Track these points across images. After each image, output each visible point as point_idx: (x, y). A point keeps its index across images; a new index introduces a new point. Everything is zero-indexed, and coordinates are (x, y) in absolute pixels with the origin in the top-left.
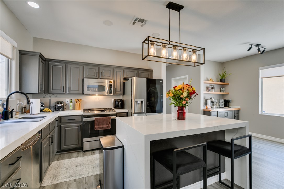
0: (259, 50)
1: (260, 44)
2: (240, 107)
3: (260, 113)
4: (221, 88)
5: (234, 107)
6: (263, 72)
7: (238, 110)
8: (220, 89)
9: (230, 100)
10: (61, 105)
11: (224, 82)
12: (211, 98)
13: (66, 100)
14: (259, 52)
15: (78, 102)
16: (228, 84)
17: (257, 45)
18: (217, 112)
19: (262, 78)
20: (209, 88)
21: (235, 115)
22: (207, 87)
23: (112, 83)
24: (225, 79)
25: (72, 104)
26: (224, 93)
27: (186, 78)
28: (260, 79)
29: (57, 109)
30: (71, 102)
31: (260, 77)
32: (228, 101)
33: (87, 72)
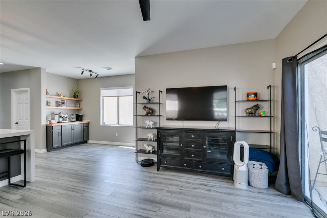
0: (91, 75)
1: (92, 71)
2: (89, 121)
3: (101, 124)
4: (76, 104)
5: (85, 121)
6: (104, 92)
7: (88, 123)
8: (74, 104)
9: (82, 115)
11: (77, 98)
12: (60, 113)
14: (91, 77)
16: (82, 100)
17: (90, 71)
18: (62, 126)
19: (103, 97)
20: (59, 103)
21: (84, 128)
22: (57, 102)
24: (77, 95)
26: (78, 108)
27: (27, 91)
28: (101, 98)
31: (102, 95)
32: (80, 115)
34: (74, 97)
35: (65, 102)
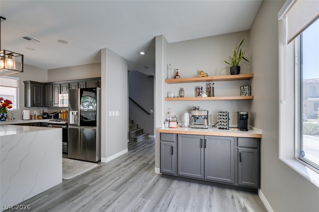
3: (283, 154)
8: (239, 90)
11: (238, 74)
12: (195, 109)
16: (252, 76)
18: (177, 135)
21: (240, 150)
25: (60, 114)
33: (63, 89)
34: (232, 73)
35: (212, 86)
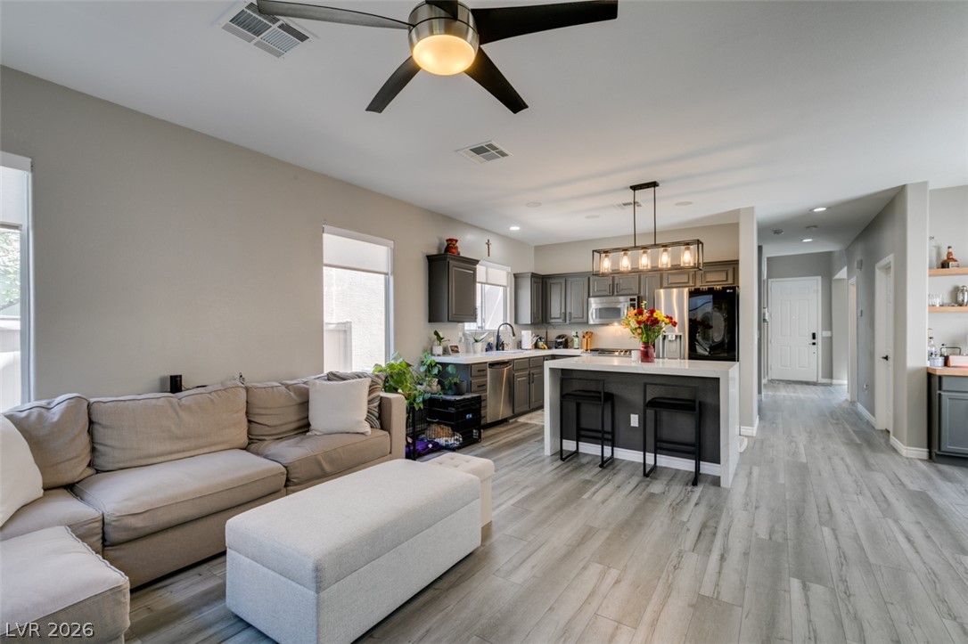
10: (560, 340)
13: (571, 333)
15: (587, 337)
23: (636, 302)
25: (576, 339)
29: (557, 345)
30: (577, 336)
33: (595, 287)
